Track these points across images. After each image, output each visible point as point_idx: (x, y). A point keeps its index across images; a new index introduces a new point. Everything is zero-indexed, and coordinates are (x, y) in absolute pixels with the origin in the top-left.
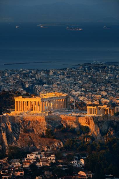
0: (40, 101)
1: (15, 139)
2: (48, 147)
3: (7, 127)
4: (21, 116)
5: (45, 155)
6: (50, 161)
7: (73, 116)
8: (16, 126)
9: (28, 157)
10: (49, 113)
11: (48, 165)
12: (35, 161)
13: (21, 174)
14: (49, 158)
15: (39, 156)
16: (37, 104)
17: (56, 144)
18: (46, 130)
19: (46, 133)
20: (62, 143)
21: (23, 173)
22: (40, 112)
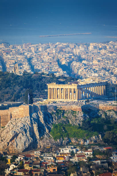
0: (76, 88)
1: (47, 131)
2: (85, 141)
3: (38, 117)
4: (54, 105)
5: (81, 149)
6: (87, 156)
7: (114, 105)
8: (49, 116)
9: (61, 152)
10: (86, 101)
11: (84, 160)
12: (70, 155)
13: (54, 170)
14: (86, 153)
15: (74, 150)
16: (72, 91)
17: (94, 137)
18: (82, 121)
19: (83, 125)
20: (100, 136)
21: (56, 168)
22: (76, 100)
